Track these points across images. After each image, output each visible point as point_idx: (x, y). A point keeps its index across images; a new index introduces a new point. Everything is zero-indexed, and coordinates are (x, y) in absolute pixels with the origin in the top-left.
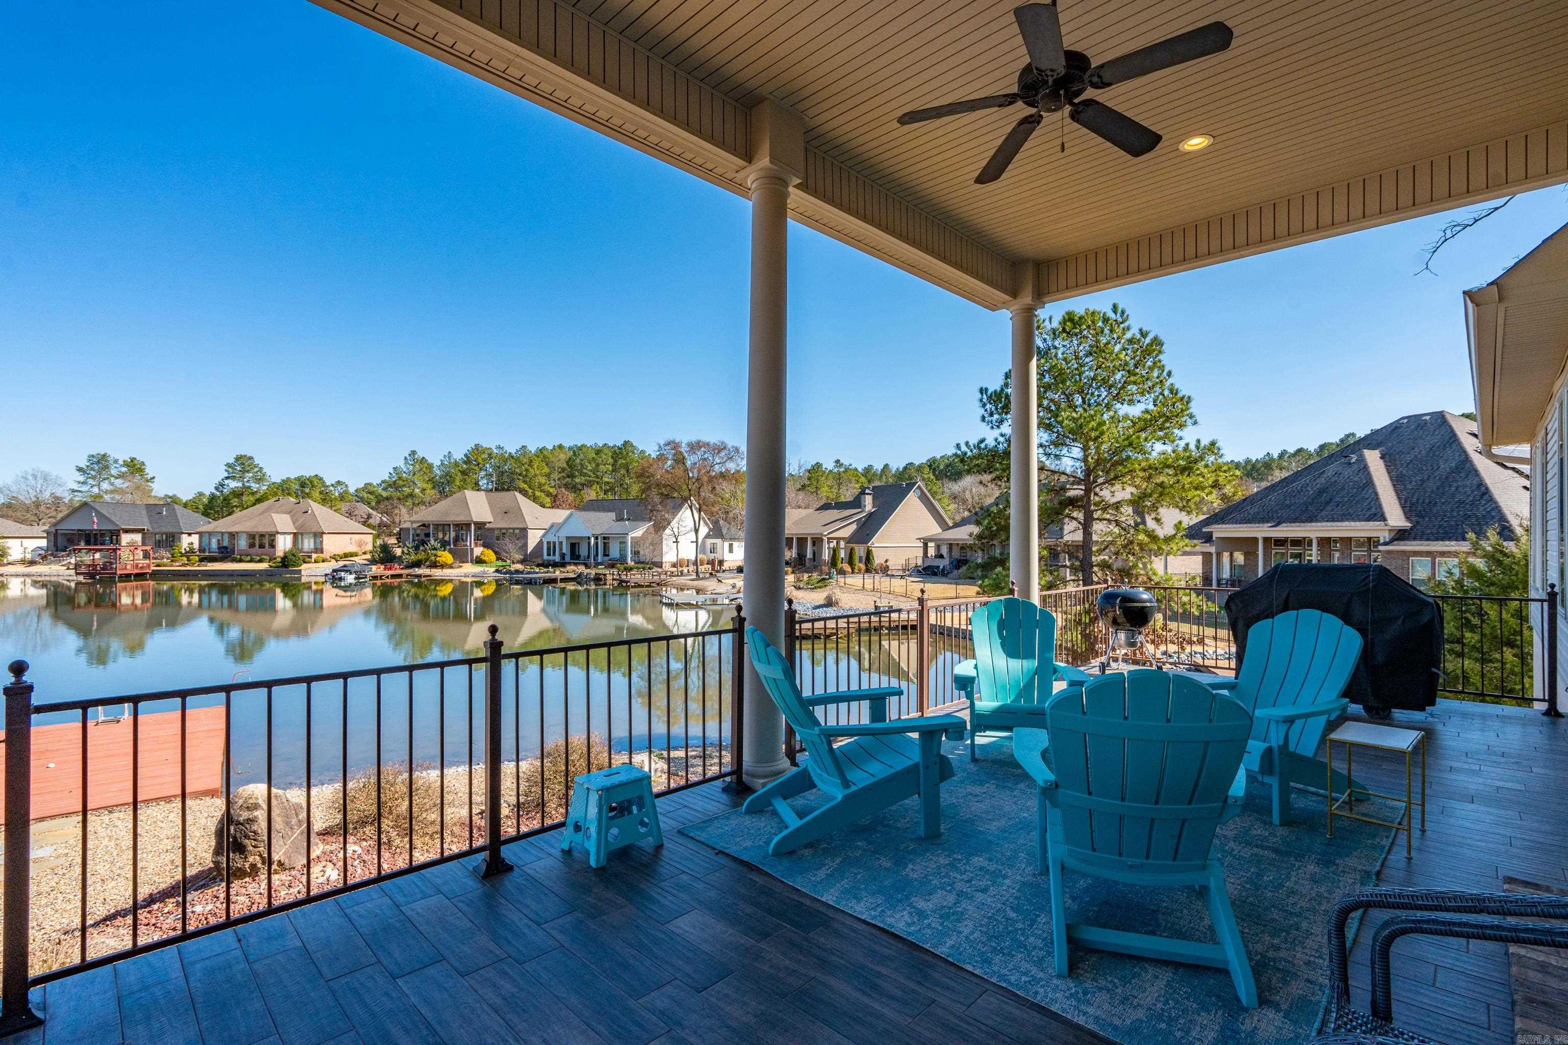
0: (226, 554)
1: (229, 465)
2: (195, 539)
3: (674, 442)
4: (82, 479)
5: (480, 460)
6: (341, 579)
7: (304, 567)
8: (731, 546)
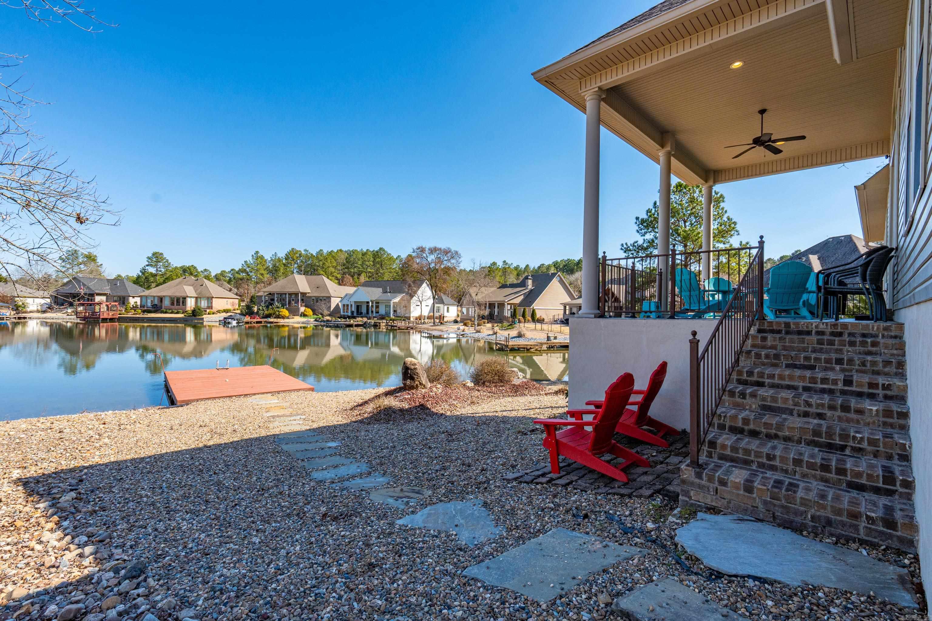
0: (156, 308)
1: (148, 258)
2: (138, 300)
3: (422, 247)
5: (295, 258)
6: (229, 323)
7: (204, 316)
8: (448, 308)
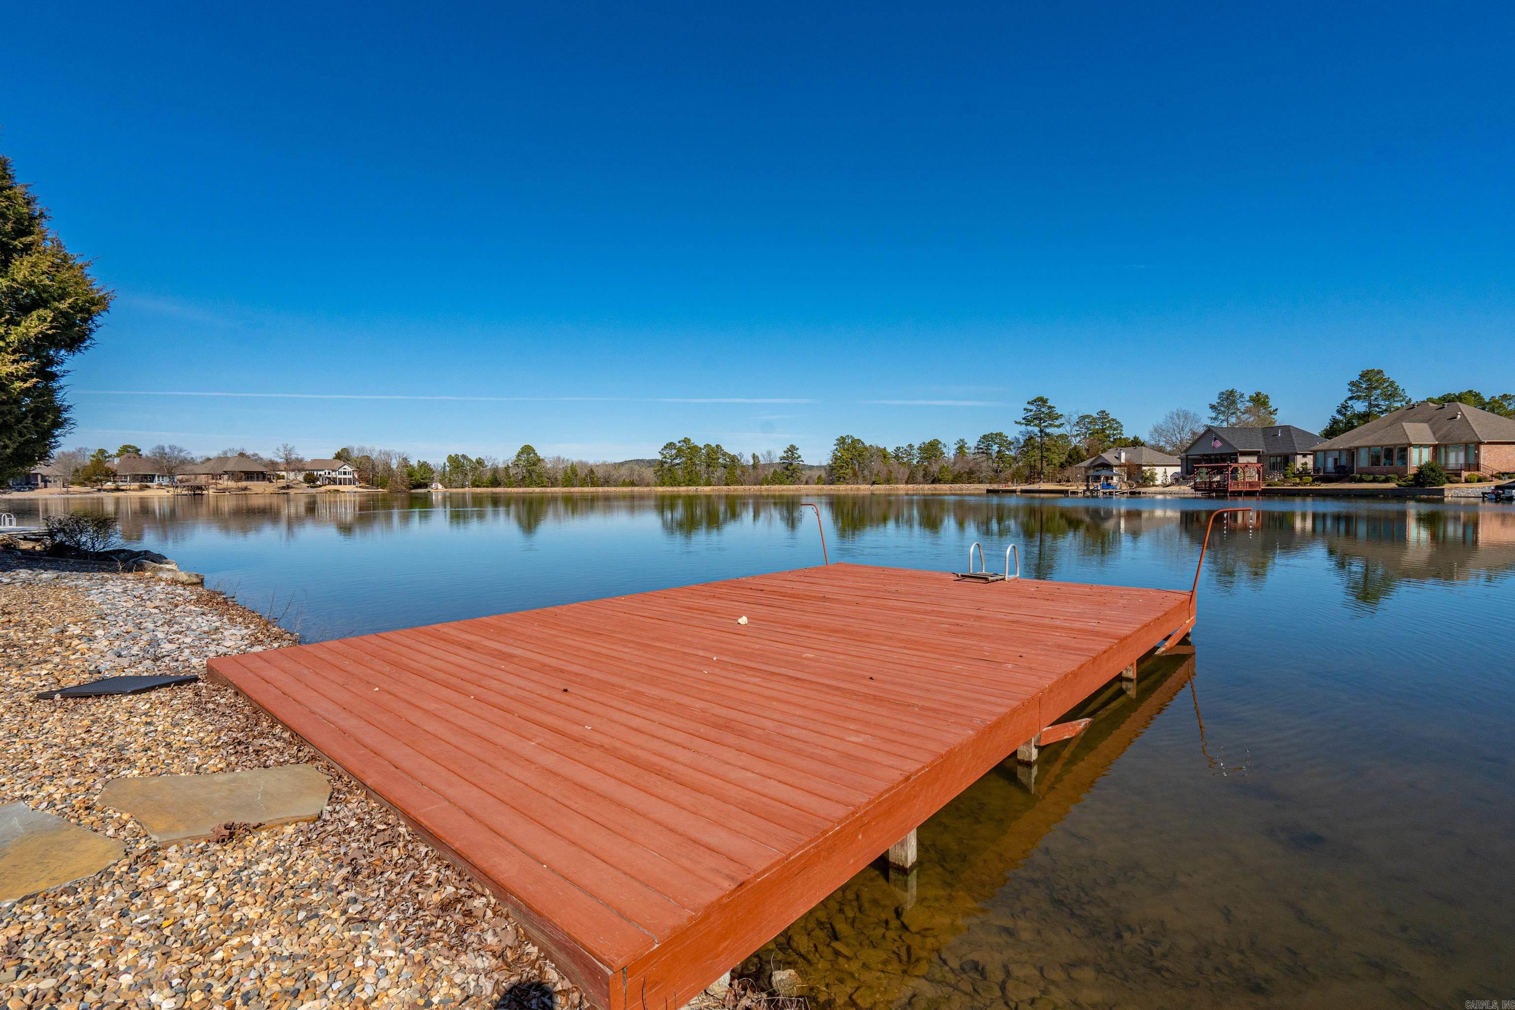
0: (1343, 473)
2: (1310, 460)
4: (1214, 415)
7: (1449, 486)
